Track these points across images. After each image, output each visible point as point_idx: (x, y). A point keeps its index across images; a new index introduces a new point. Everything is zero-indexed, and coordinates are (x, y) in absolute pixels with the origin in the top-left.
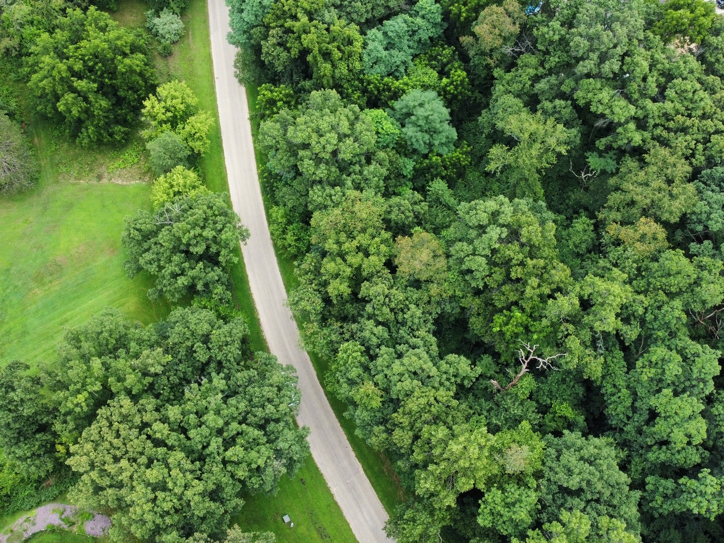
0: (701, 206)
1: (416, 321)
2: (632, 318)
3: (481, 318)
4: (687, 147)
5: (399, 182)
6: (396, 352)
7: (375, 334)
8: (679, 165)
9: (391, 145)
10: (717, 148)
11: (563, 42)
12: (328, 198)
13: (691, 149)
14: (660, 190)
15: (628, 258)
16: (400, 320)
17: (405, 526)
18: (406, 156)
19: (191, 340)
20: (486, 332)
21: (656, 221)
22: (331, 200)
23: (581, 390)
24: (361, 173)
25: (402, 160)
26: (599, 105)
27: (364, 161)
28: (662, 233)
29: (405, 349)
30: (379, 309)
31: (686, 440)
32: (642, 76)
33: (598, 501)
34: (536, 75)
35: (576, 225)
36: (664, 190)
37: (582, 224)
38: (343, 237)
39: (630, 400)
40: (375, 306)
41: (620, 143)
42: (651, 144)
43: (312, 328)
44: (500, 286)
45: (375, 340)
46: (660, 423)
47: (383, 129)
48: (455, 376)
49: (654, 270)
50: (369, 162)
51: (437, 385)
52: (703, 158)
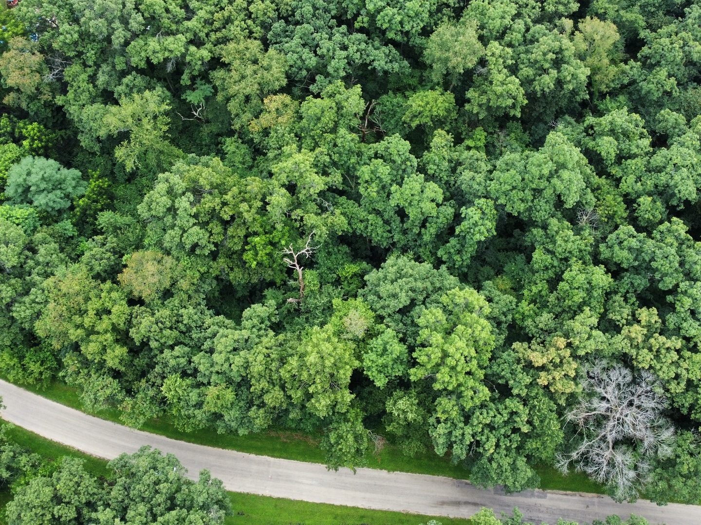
0: (292, 58)
1: (195, 317)
2: (327, 169)
3: (236, 269)
4: (243, 30)
5: (73, 244)
6: (206, 352)
7: (178, 357)
8: (250, 46)
9: (38, 224)
10: (260, 13)
11: (85, 36)
12: (33, 305)
13: (246, 29)
14: (255, 72)
15: (284, 135)
16: (184, 330)
17: (340, 447)
18: (57, 222)
19: (47, 513)
20: (249, 274)
21: (275, 94)
22: (38, 303)
23: (345, 248)
24: (38, 263)
25: (58, 227)
26: (157, 55)
27: (30, 254)
28: (286, 98)
29: (209, 343)
30: (161, 338)
31: (434, 205)
32: (164, 10)
33: (428, 296)
34: (89, 76)
35: (228, 148)
36: (258, 69)
37: (230, 145)
38: (77, 319)
39: (380, 219)
40: (157, 338)
41: (197, 68)
42: (217, 50)
43: (128, 404)
44: (225, 234)
45: (183, 361)
46: (410, 211)
47: (18, 219)
48: (262, 323)
49: (307, 125)
50: (34, 251)
51: (257, 340)
52: (259, 28)
